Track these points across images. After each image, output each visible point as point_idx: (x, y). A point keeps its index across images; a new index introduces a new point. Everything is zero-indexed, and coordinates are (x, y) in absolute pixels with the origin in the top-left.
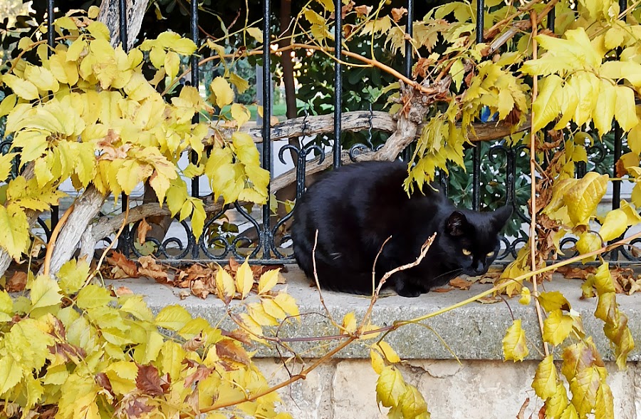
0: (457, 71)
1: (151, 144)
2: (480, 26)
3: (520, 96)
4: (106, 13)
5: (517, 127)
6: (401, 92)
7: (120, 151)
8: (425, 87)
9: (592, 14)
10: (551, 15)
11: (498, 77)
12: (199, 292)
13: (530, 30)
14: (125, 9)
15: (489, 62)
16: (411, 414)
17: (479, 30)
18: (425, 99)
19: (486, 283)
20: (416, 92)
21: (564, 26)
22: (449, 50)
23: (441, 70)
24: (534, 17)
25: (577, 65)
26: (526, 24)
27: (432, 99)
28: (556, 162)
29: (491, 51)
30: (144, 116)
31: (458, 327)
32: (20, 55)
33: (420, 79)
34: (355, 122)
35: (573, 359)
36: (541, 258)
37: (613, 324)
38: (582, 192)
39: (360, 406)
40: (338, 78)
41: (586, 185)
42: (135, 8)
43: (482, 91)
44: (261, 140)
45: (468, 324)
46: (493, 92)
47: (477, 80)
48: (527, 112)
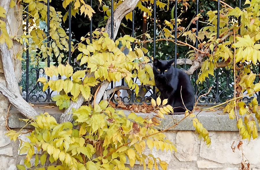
0: (212, 47)
1: (123, 68)
2: (218, 33)
3: (231, 54)
4: (107, 30)
5: (230, 63)
6: (195, 53)
7: (115, 70)
8: (202, 51)
9: (251, 30)
10: (239, 30)
11: (224, 49)
12: (137, 111)
13: (233, 35)
14: (113, 28)
15: (221, 44)
16: (205, 135)
17: (218, 34)
18: (202, 55)
19: (221, 110)
20: (200, 53)
21: (243, 33)
22: (209, 41)
23: (206, 46)
24: (234, 31)
25: (247, 45)
26: (232, 33)
27: (204, 55)
28: (241, 73)
29: (221, 41)
30: (119, 60)
31: (213, 121)
32: (81, 42)
33: (200, 49)
34: (180, 62)
35: (247, 119)
36: (237, 101)
37: (258, 114)
38: (249, 78)
39: (184, 145)
40: (176, 49)
41: (250, 76)
42: (116, 28)
43: (220, 52)
44: (153, 67)
45: (216, 120)
46: (223, 53)
47: (218, 49)
48: (233, 59)
